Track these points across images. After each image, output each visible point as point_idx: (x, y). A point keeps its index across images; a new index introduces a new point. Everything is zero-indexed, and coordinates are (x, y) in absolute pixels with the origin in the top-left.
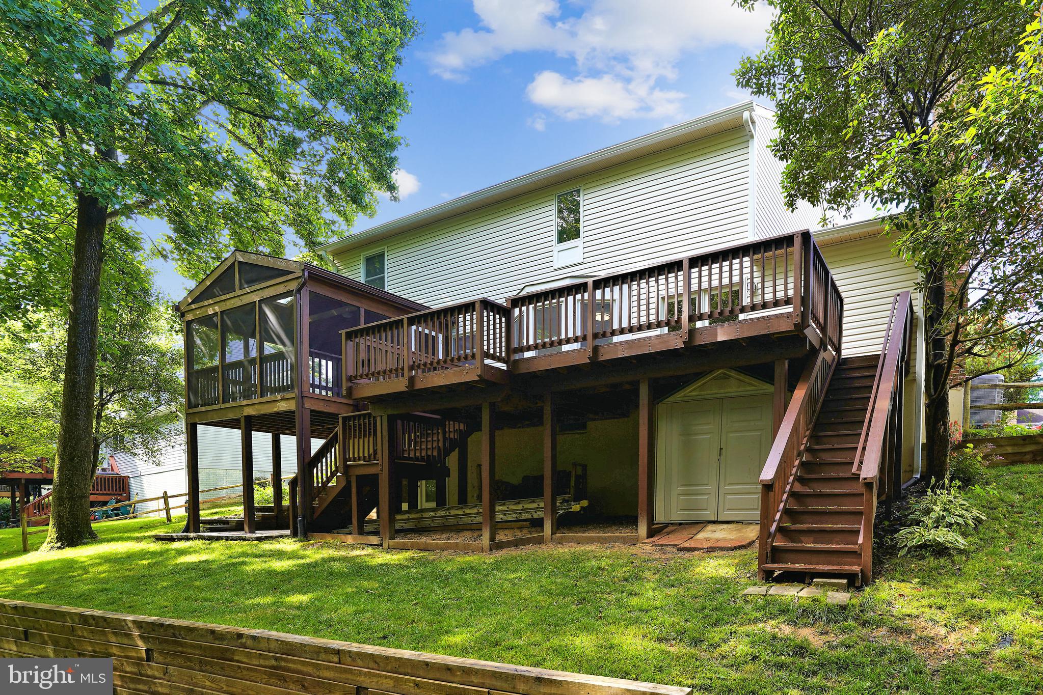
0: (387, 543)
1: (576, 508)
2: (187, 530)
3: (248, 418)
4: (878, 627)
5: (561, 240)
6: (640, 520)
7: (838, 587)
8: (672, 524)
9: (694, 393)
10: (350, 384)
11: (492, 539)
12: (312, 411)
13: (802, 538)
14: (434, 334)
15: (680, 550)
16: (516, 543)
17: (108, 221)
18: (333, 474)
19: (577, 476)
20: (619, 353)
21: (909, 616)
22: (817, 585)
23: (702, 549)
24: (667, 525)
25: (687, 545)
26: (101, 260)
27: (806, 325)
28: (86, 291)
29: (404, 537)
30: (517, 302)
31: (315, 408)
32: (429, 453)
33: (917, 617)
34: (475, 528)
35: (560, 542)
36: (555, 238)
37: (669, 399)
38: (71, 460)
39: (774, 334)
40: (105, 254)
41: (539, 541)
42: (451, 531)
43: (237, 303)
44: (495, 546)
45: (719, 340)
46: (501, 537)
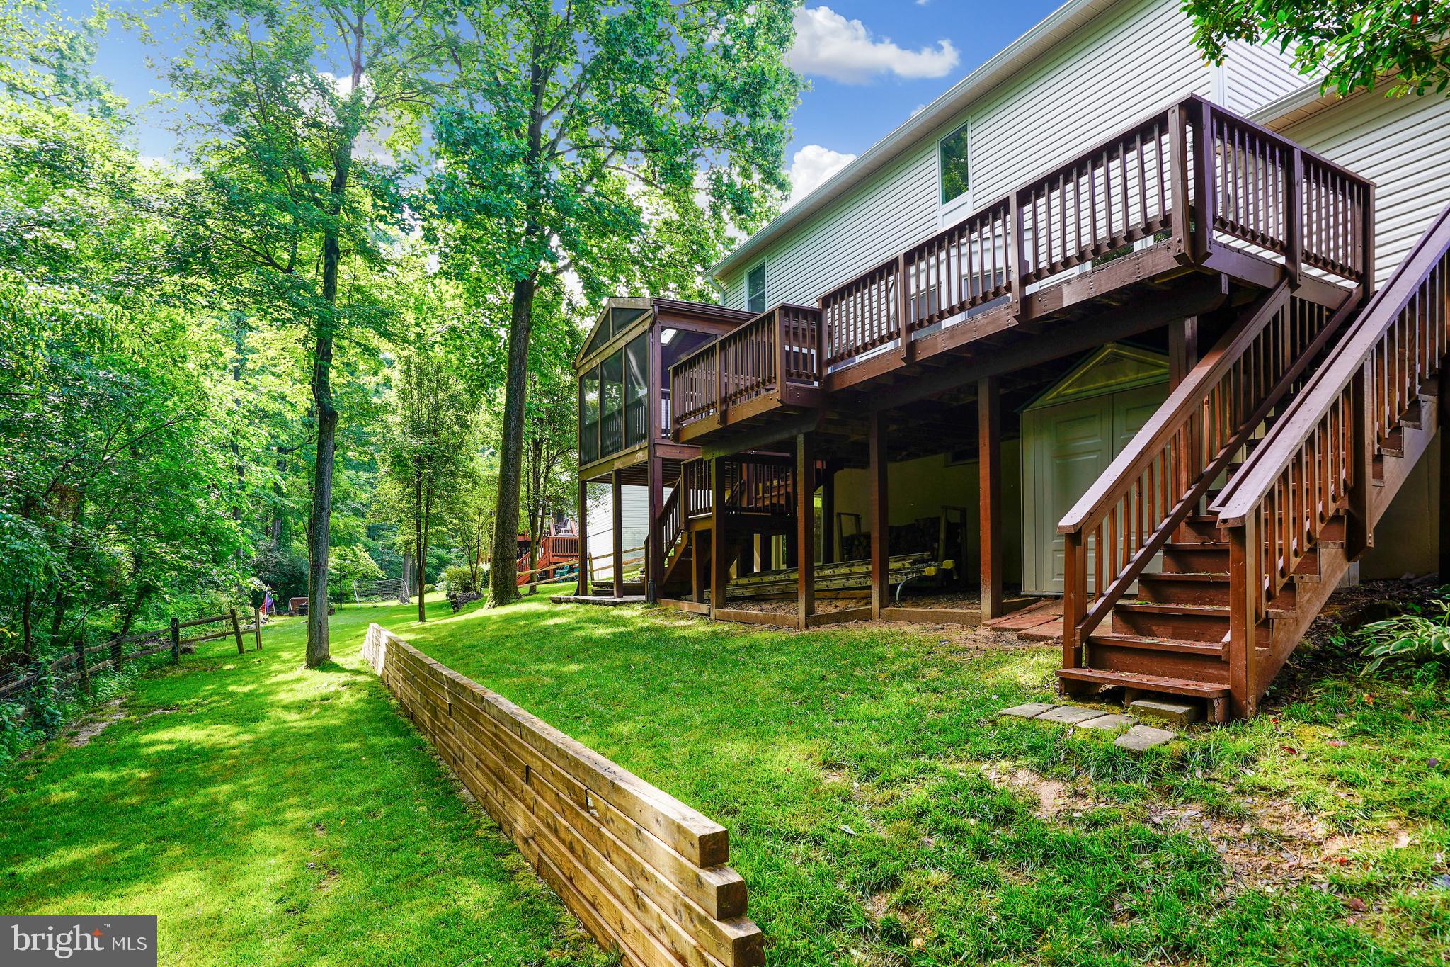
0: (715, 612)
1: (931, 570)
2: (577, 594)
3: (618, 472)
4: (1189, 800)
5: (947, 198)
6: (982, 589)
7: (1166, 721)
8: (1045, 597)
9: (1071, 391)
10: (678, 426)
11: (810, 610)
12: (664, 459)
13: (1154, 628)
14: (805, 351)
15: (1021, 638)
16: (838, 618)
17: (536, 293)
18: (678, 531)
19: (949, 525)
20: (940, 346)
21: (1262, 789)
22: (1136, 710)
23: (1051, 638)
24: (1037, 599)
25: (1034, 631)
26: (529, 330)
27: (1202, 254)
28: (517, 362)
29: (739, 607)
30: (829, 300)
31: (668, 456)
32: (775, 501)
33: (1281, 794)
34: (790, 597)
35: (889, 619)
36: (939, 199)
37: (1038, 403)
38: (504, 523)
39: (1152, 279)
40: (532, 324)
41: (866, 617)
42: (778, 600)
43: (611, 351)
44: (813, 620)
45: (1065, 304)
46: (822, 609)
